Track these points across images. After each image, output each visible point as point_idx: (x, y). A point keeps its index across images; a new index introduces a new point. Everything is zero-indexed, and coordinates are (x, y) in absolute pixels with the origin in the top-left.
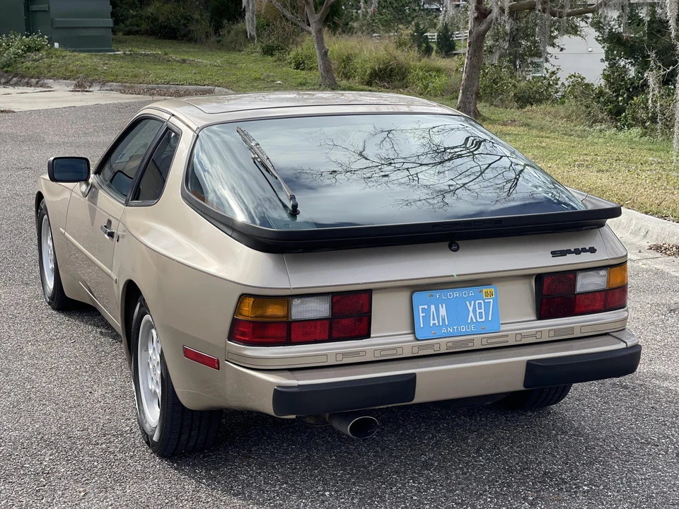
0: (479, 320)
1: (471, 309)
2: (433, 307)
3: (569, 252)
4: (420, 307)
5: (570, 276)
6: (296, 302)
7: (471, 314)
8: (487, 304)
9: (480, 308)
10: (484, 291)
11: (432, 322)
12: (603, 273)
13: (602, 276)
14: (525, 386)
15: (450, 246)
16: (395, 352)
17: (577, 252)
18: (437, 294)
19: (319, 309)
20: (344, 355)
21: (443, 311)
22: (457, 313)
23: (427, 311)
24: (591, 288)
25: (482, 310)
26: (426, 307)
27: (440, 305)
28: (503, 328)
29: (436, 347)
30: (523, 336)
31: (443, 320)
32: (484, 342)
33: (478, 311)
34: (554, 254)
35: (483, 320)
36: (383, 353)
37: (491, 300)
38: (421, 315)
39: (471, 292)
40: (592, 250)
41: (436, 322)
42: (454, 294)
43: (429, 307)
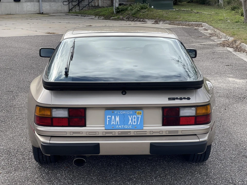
0: (134, 124)
1: (130, 119)
2: (113, 117)
3: (177, 99)
4: (108, 116)
5: (177, 109)
6: (54, 110)
7: (130, 121)
8: (138, 118)
9: (135, 119)
10: (137, 112)
11: (112, 123)
12: (194, 109)
13: (193, 110)
14: (150, 153)
15: (122, 93)
16: (95, 133)
17: (181, 99)
18: (116, 112)
19: (64, 114)
20: (74, 132)
21: (118, 119)
22: (124, 120)
23: (110, 118)
24: (188, 114)
25: (135, 120)
26: (110, 116)
27: (117, 116)
28: (144, 128)
29: (114, 133)
30: (153, 132)
31: (117, 122)
32: (135, 133)
33: (134, 120)
34: (170, 99)
35: (136, 124)
36: (90, 133)
37: (140, 116)
38: (108, 119)
39: (131, 112)
40: (189, 99)
41: (114, 123)
42: (124, 112)
43: (112, 117)
